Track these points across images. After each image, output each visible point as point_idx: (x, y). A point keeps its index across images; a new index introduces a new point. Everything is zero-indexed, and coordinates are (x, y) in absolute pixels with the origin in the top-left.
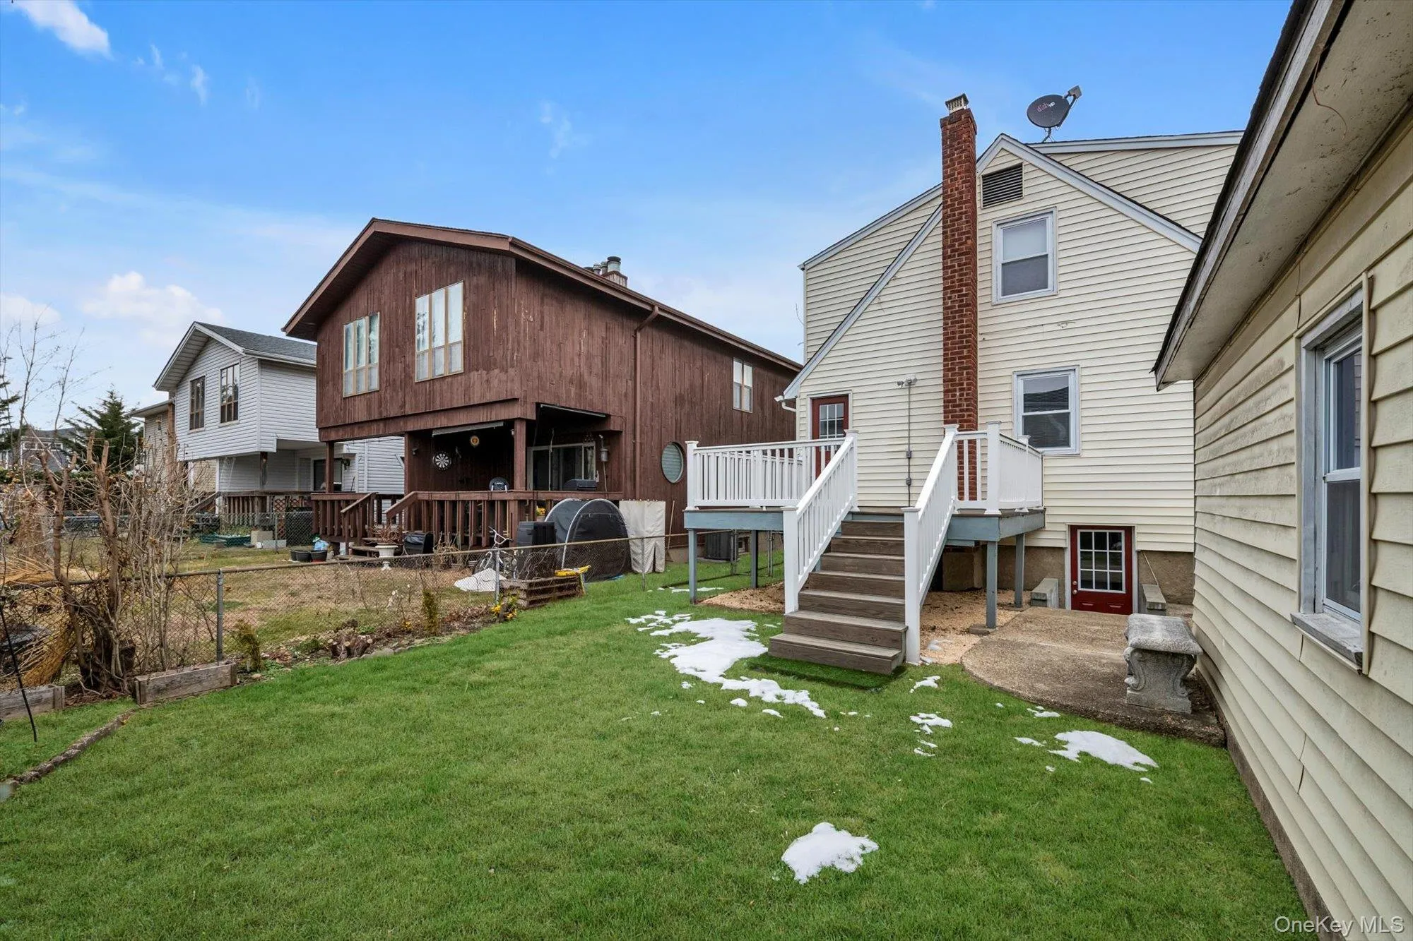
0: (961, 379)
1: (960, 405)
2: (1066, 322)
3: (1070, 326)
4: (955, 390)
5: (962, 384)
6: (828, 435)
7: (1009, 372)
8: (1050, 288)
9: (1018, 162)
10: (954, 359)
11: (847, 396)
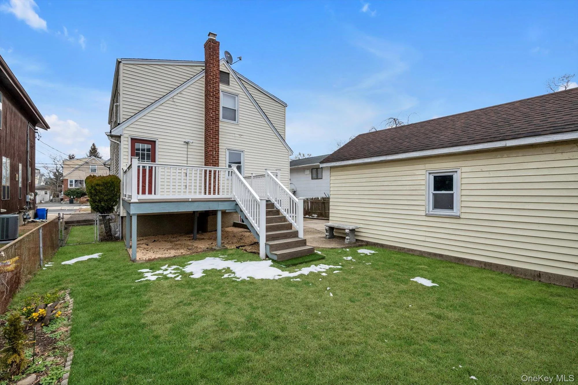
0: (215, 147)
1: (215, 157)
2: (241, 135)
3: (242, 137)
4: (213, 151)
5: (216, 149)
6: (146, 160)
7: (225, 148)
8: (237, 121)
9: (229, 72)
10: (213, 138)
11: (155, 142)
